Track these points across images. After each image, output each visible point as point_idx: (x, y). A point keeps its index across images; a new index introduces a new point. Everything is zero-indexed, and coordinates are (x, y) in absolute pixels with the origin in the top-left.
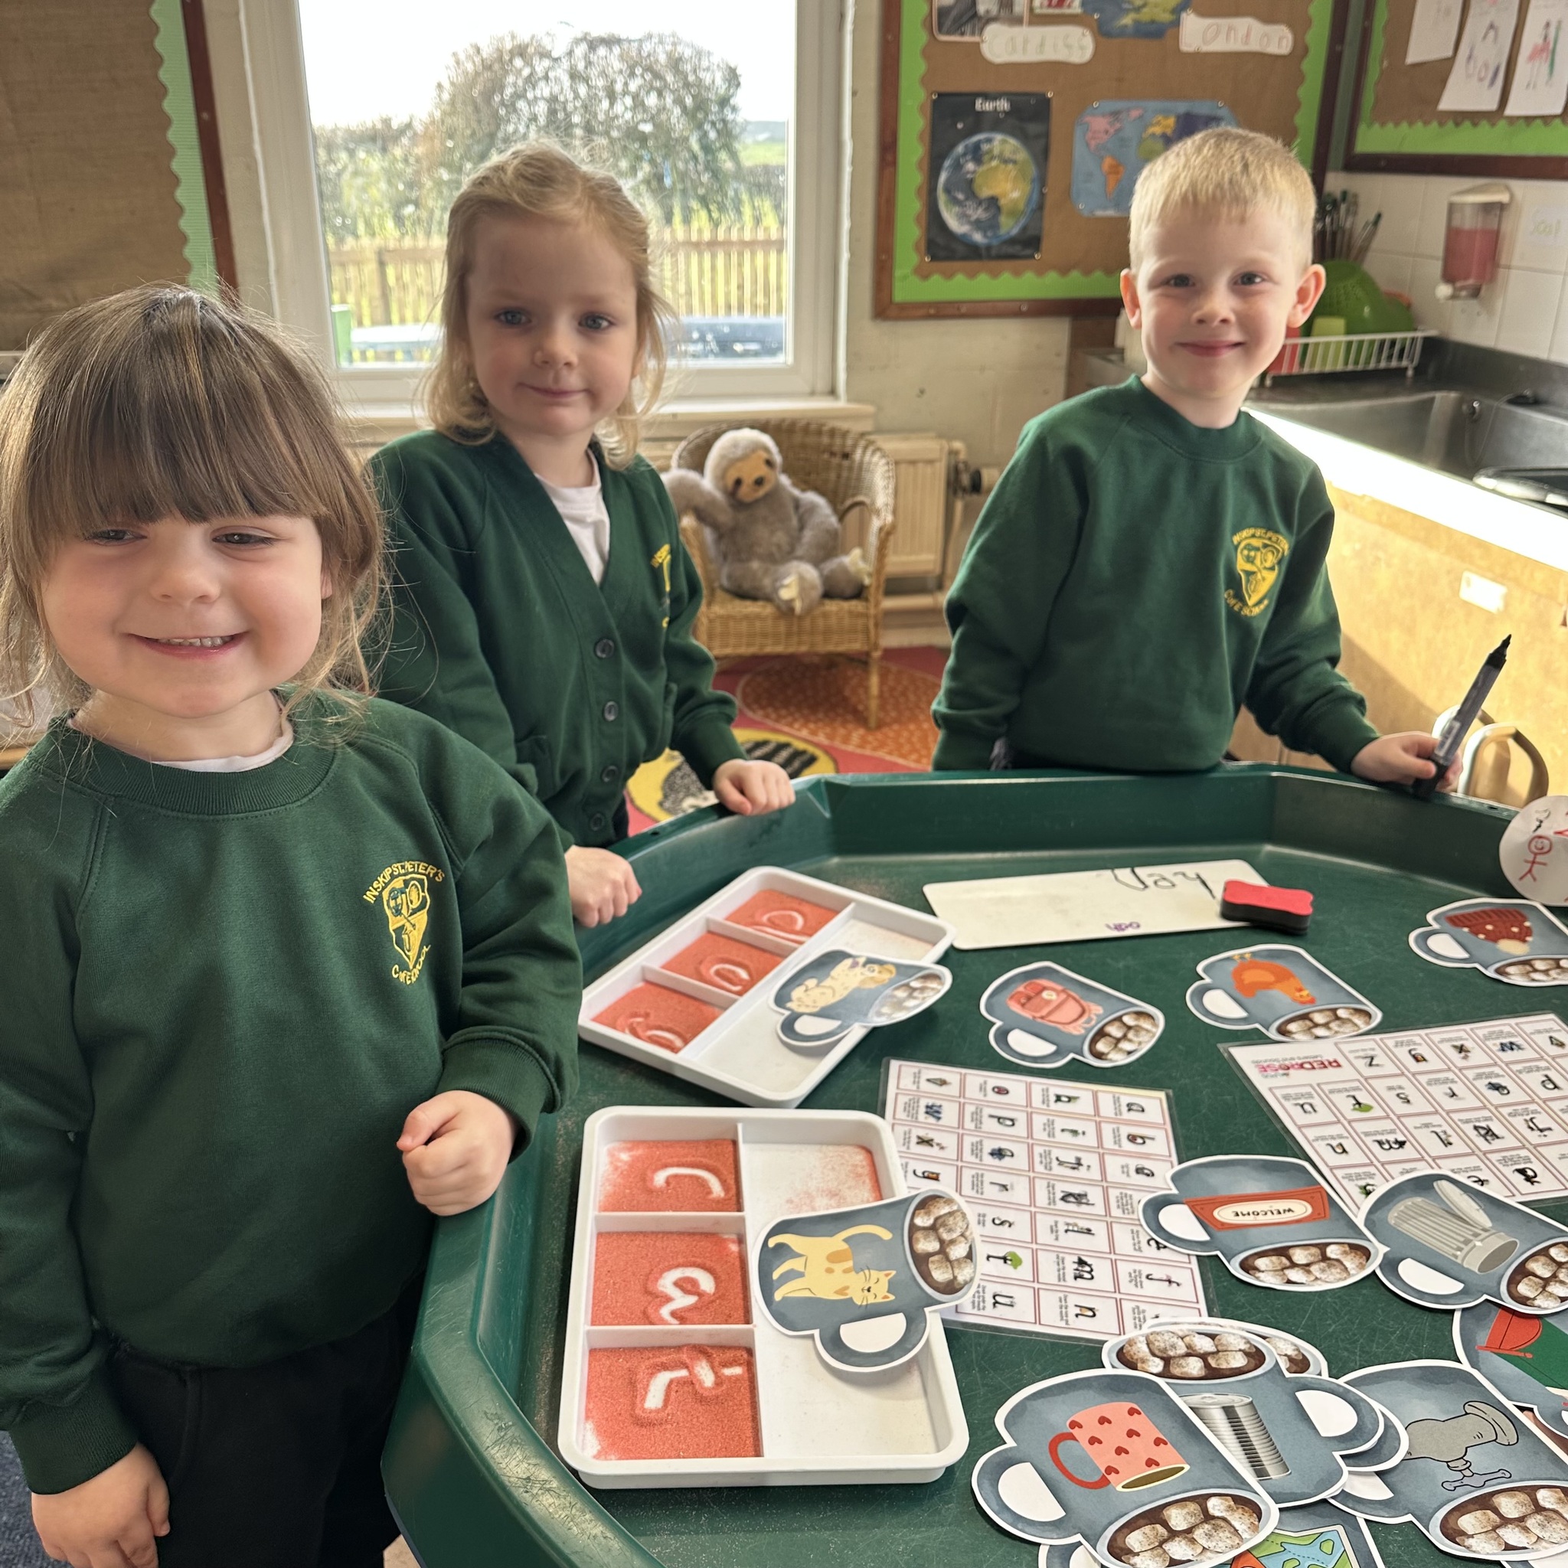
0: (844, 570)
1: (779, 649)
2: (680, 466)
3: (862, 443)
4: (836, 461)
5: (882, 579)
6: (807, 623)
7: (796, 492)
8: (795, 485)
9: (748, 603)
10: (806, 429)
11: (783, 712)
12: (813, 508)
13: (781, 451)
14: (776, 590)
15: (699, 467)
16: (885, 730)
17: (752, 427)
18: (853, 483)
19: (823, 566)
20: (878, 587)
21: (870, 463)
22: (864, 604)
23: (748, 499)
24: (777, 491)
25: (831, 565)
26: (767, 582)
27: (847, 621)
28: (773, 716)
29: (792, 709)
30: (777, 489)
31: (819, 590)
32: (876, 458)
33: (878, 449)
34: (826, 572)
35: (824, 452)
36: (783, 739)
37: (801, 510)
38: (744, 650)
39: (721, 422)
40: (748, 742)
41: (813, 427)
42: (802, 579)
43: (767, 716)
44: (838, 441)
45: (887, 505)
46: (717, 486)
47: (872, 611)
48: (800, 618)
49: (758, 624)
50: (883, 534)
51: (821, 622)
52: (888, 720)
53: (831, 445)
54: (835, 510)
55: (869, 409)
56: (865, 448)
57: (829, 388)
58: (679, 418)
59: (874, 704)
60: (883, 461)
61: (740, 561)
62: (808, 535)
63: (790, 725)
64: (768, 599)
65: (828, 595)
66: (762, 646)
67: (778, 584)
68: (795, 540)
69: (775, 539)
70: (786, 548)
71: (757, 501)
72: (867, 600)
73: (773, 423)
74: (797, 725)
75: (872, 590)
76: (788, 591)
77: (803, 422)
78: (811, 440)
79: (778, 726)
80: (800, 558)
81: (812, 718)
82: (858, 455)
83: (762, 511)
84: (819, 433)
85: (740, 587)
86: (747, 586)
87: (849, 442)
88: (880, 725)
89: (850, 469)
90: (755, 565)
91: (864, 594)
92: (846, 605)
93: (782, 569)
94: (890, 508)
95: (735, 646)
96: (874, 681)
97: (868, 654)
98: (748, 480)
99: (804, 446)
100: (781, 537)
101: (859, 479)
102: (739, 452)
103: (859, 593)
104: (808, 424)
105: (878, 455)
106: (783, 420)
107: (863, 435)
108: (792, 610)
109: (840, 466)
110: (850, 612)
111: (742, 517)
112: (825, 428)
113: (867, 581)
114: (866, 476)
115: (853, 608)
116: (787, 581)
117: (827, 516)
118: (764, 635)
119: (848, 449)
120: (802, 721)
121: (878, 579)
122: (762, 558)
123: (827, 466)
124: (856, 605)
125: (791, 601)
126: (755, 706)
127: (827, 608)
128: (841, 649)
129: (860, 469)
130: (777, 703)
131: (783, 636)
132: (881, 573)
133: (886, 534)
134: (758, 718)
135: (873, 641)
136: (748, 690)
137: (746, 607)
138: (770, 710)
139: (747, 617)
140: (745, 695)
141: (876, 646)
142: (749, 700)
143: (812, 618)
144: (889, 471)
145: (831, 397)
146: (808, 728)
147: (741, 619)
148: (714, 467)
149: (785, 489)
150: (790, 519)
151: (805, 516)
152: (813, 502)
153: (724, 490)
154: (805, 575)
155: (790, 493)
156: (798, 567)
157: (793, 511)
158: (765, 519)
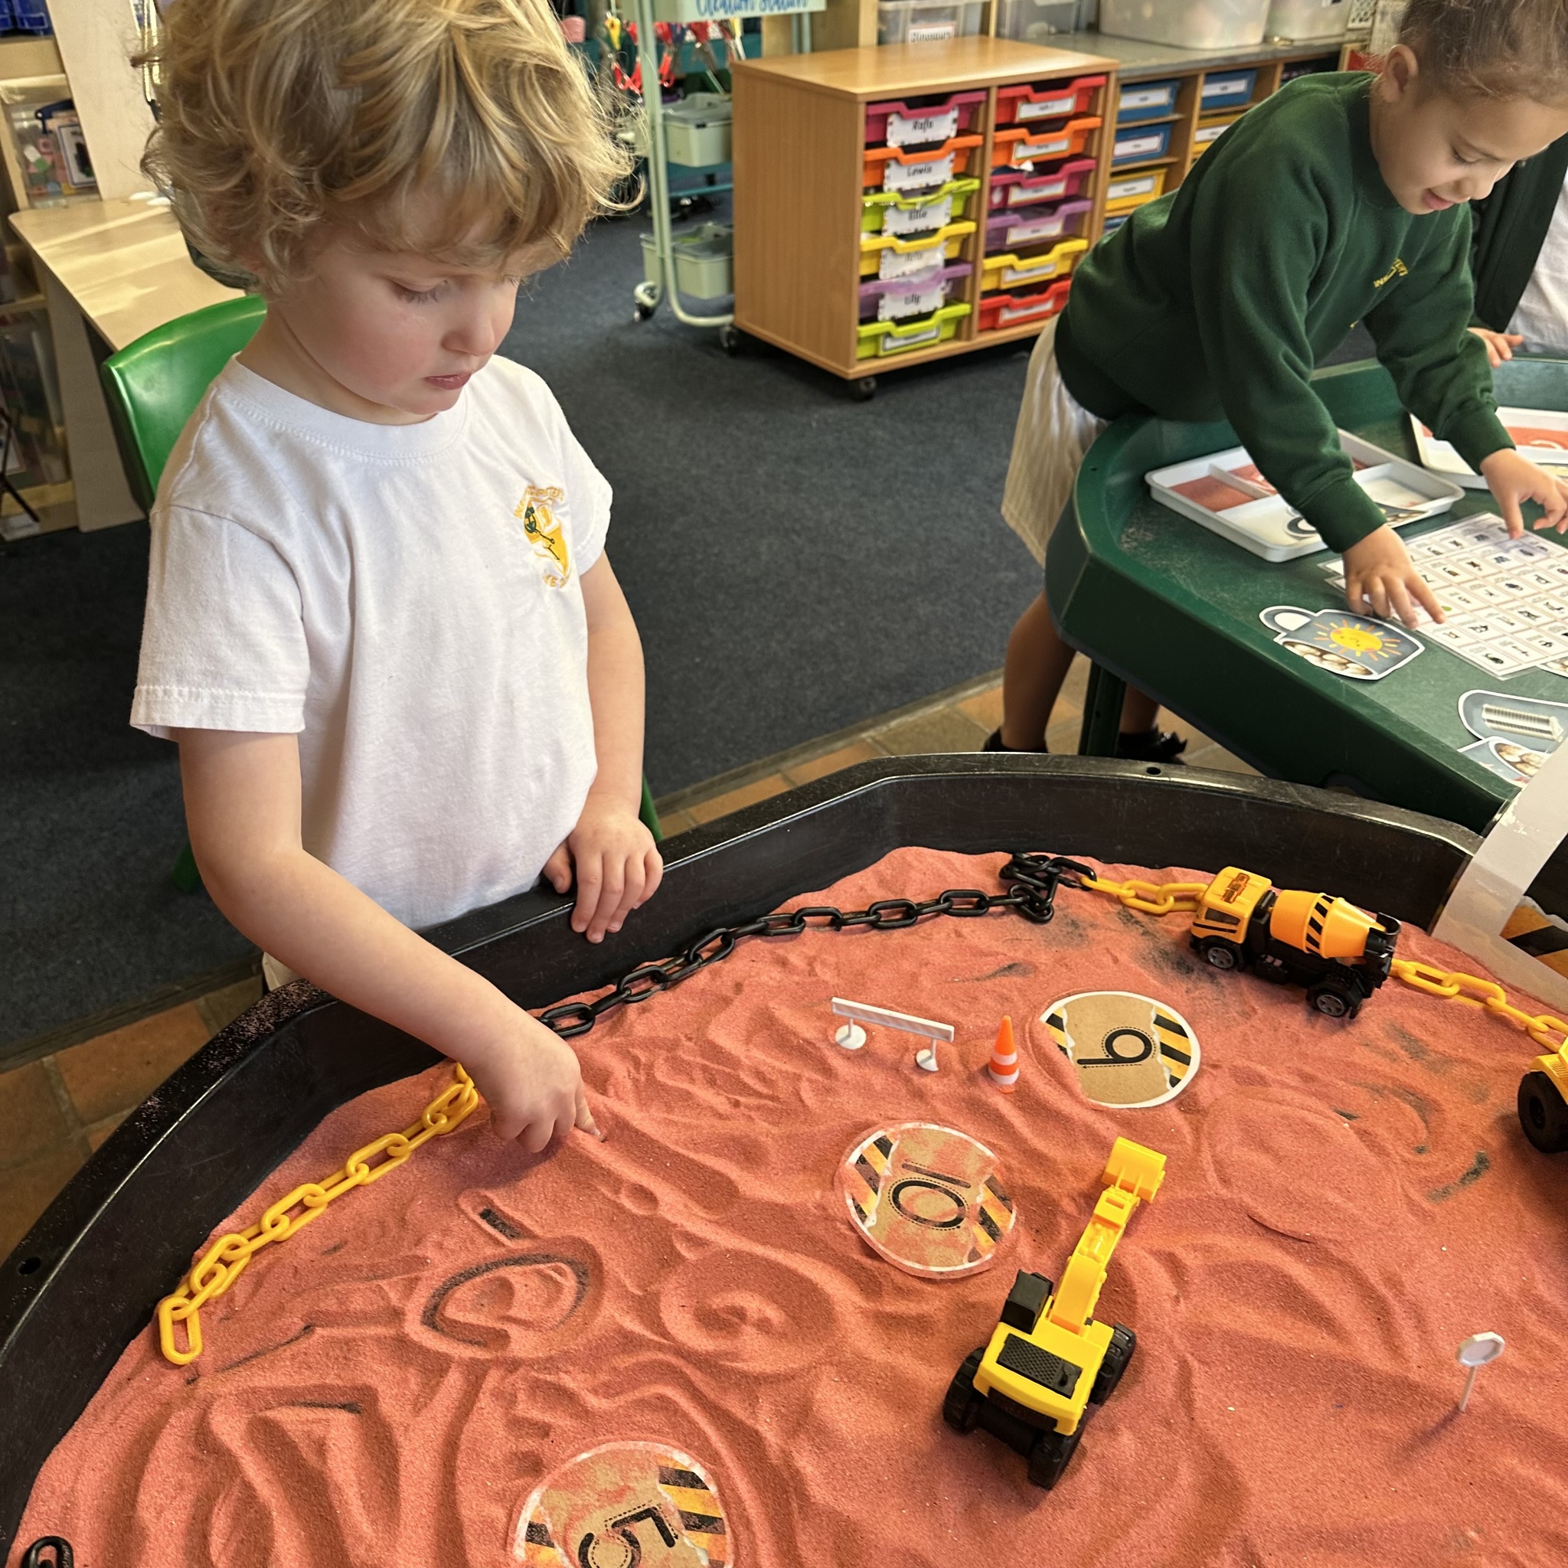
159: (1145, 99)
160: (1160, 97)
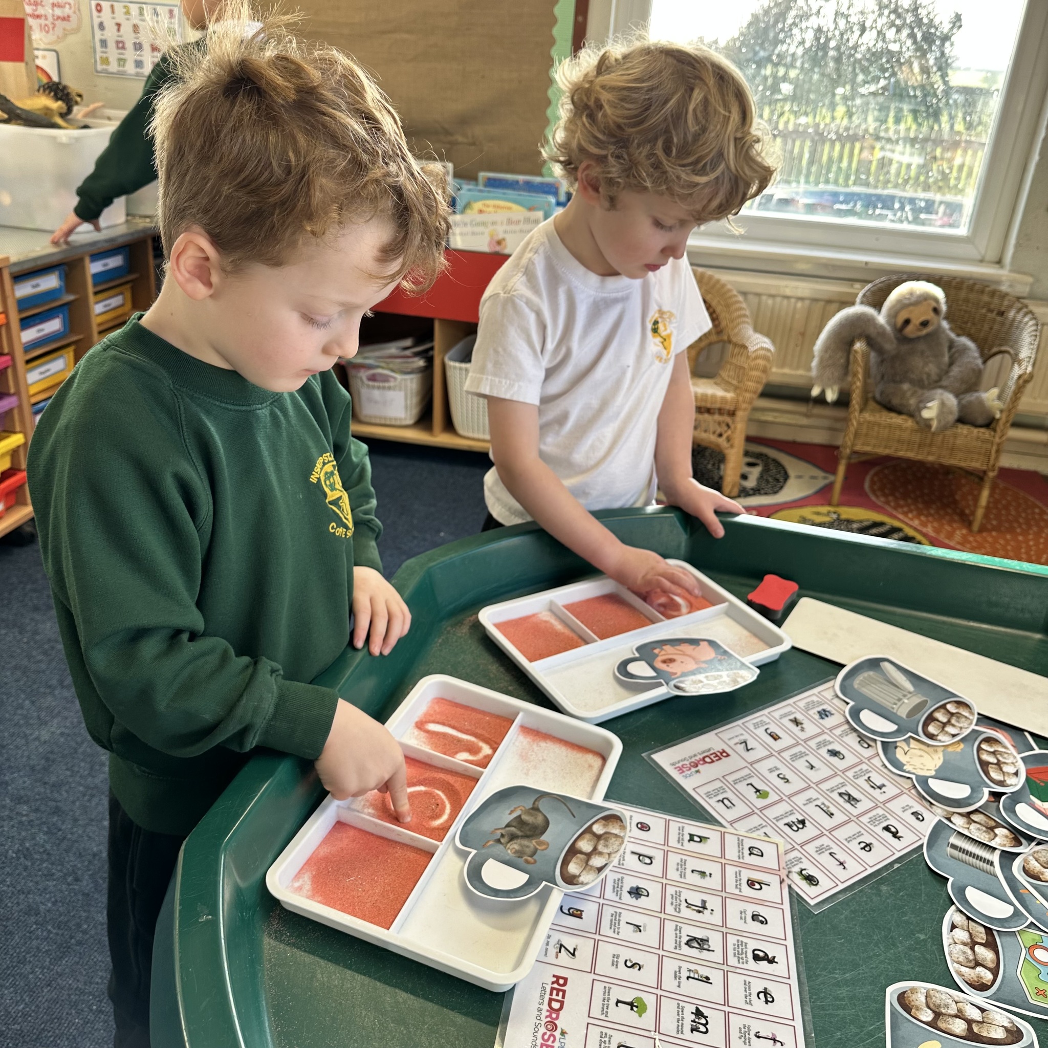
0: (981, 403)
1: (911, 455)
3: (1017, 305)
4: (991, 316)
5: (1012, 416)
6: (939, 439)
7: (953, 335)
8: (951, 329)
9: (893, 415)
10: (971, 288)
11: (902, 502)
12: (964, 349)
13: (947, 302)
14: (919, 410)
15: (878, 305)
16: (984, 534)
17: (928, 281)
18: (1002, 335)
19: (962, 396)
20: (1006, 422)
21: (1020, 322)
22: (992, 433)
23: (912, 336)
25: (971, 397)
26: (913, 401)
27: (972, 444)
28: (892, 504)
29: (910, 501)
30: (938, 331)
31: (955, 416)
32: (1026, 319)
33: (1031, 312)
34: (964, 402)
35: (982, 307)
36: (897, 524)
37: (954, 350)
38: (883, 451)
39: (904, 273)
40: (867, 520)
41: (977, 287)
43: (888, 503)
44: (996, 301)
45: (1029, 357)
46: (888, 322)
47: (997, 440)
49: (898, 432)
50: (1021, 381)
51: (950, 441)
52: (989, 527)
53: (990, 303)
54: (982, 354)
55: (1028, 279)
56: (1019, 310)
57: (997, 259)
58: (869, 266)
59: (980, 512)
60: (1033, 322)
61: (894, 381)
62: (956, 371)
63: (905, 514)
64: (913, 414)
65: (961, 420)
66: (896, 450)
67: (922, 405)
68: (944, 373)
70: (934, 377)
71: (918, 338)
72: (995, 430)
73: (945, 279)
74: (910, 515)
75: (1001, 423)
76: (930, 412)
77: (971, 282)
78: (973, 296)
79: (894, 513)
80: (945, 388)
81: (925, 512)
82: (1011, 314)
83: (921, 346)
84: (982, 292)
85: (890, 402)
86: (896, 401)
87: (1006, 303)
88: (982, 529)
89: (1002, 324)
90: (906, 386)
91: (993, 425)
92: (975, 431)
93: (928, 394)
94: (1032, 360)
95: (874, 446)
96: (985, 494)
97: (985, 472)
98: (916, 321)
99: (967, 301)
101: (1008, 333)
102: (913, 299)
103: (990, 423)
104: (975, 284)
105: (1030, 316)
106: (955, 278)
107: (1018, 299)
108: (930, 427)
109: (994, 320)
110: (977, 437)
111: (905, 348)
112: (987, 289)
113: (998, 416)
115: (981, 435)
116: (929, 405)
117: (975, 358)
118: (901, 442)
119: (1003, 309)
120: (915, 513)
121: (1007, 416)
122: (912, 382)
123: (983, 319)
124: (984, 433)
125: (930, 420)
126: (879, 493)
127: (959, 431)
128: (963, 464)
129: (1011, 325)
130: (897, 494)
131: (916, 446)
132: (1013, 411)
133: (1024, 381)
134: (880, 503)
135: (992, 462)
136: (876, 479)
137: (891, 418)
138: (891, 498)
139: (890, 426)
140: (873, 483)
141: (994, 465)
142: (875, 487)
143: (944, 436)
144: (1036, 330)
145: (997, 266)
146: (920, 520)
147: (885, 427)
148: (891, 309)
149: (944, 331)
150: (943, 355)
151: (956, 355)
152: (964, 345)
153: (894, 326)
154: (947, 402)
155: (947, 336)
156: (942, 394)
157: (946, 350)
158: (922, 353)
159: (37, 285)
160: (50, 282)
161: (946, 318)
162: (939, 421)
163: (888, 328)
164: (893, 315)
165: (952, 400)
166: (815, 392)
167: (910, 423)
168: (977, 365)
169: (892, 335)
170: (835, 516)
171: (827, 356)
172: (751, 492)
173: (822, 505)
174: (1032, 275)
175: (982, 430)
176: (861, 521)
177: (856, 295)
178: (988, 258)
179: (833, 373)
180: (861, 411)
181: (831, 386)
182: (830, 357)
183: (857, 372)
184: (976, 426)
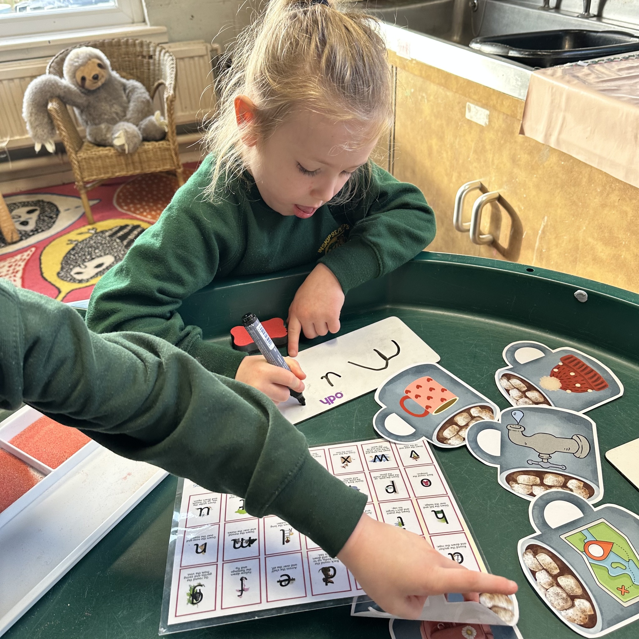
0: (152, 124)
1: (123, 173)
2: (50, 73)
3: (158, 49)
4: (145, 60)
5: (174, 127)
6: (136, 158)
7: (124, 81)
9: (101, 148)
10: (127, 44)
11: (139, 206)
12: (134, 89)
15: (59, 71)
18: (157, 72)
19: (140, 123)
20: (173, 132)
21: (163, 60)
22: (167, 142)
23: (93, 88)
24: (110, 81)
25: (145, 122)
26: (108, 136)
27: (159, 153)
28: (133, 209)
29: (144, 203)
31: (141, 137)
32: (166, 57)
33: (168, 52)
34: (143, 126)
35: (138, 56)
36: (136, 223)
37: (127, 91)
38: (103, 176)
40: (116, 227)
41: (130, 42)
42: (126, 132)
43: (129, 210)
44: (145, 49)
45: (171, 84)
46: (72, 82)
47: (172, 147)
48: (131, 154)
49: (108, 160)
50: (169, 102)
51: (144, 155)
53: (142, 52)
55: (163, 29)
56: (160, 51)
57: (142, 20)
58: (51, 44)
60: (171, 58)
61: (96, 124)
62: (132, 105)
63: (141, 214)
65: (146, 139)
66: (113, 173)
68: (125, 109)
69: (113, 110)
71: (99, 88)
72: (168, 140)
73: (106, 41)
74: (145, 214)
75: (170, 134)
76: (119, 140)
77: (125, 39)
78: (131, 49)
79: (134, 215)
80: (128, 121)
81: (155, 208)
82: (157, 56)
83: (103, 94)
84: (134, 45)
85: (95, 139)
86: (98, 139)
87: (151, 49)
89: (154, 64)
90: (103, 126)
92: (156, 144)
93: (116, 127)
94: (172, 86)
95: (98, 174)
98: (89, 78)
99: (127, 53)
100: (117, 108)
101: (160, 70)
102: (80, 61)
103: (163, 136)
104: (127, 41)
105: (167, 54)
106: (113, 39)
107: (158, 44)
108: (124, 150)
109: (148, 63)
110: (160, 148)
111: (91, 98)
112: (137, 42)
113: (167, 130)
114: (162, 67)
115: (161, 146)
117: (143, 93)
118: (113, 166)
119: (151, 53)
120: (148, 211)
121: (172, 128)
122: (106, 122)
123: (142, 64)
124: (162, 144)
125: (123, 145)
126: (123, 204)
127: (146, 147)
128: (159, 169)
129: (159, 64)
130: (136, 201)
131: (124, 166)
132: (173, 123)
133: (172, 101)
134: (124, 211)
135: (176, 163)
136: (121, 194)
137: (99, 151)
138: (131, 206)
139: (100, 157)
140: (119, 197)
141: (178, 165)
142: (121, 201)
143: (139, 153)
144: (173, 64)
145: (143, 24)
146: (151, 215)
147: (97, 158)
148: (68, 72)
149: (115, 79)
150: (122, 97)
151: (130, 94)
152: (133, 86)
153: (76, 84)
154: (128, 130)
155: (119, 82)
156: (123, 125)
157: (123, 92)
158: (105, 98)
161: (113, 70)
162: (129, 145)
163: (73, 87)
164: (73, 76)
165: (131, 127)
166: (38, 148)
167: (113, 151)
168: (145, 98)
169: (78, 91)
170: (93, 232)
171: (33, 119)
172: (31, 234)
173: (84, 226)
174: (166, 26)
175: (161, 142)
176: (111, 230)
177: (46, 67)
178: (136, 20)
179: (43, 131)
180: (76, 152)
181: (46, 140)
182: (36, 119)
183: (59, 125)
184: (157, 141)
